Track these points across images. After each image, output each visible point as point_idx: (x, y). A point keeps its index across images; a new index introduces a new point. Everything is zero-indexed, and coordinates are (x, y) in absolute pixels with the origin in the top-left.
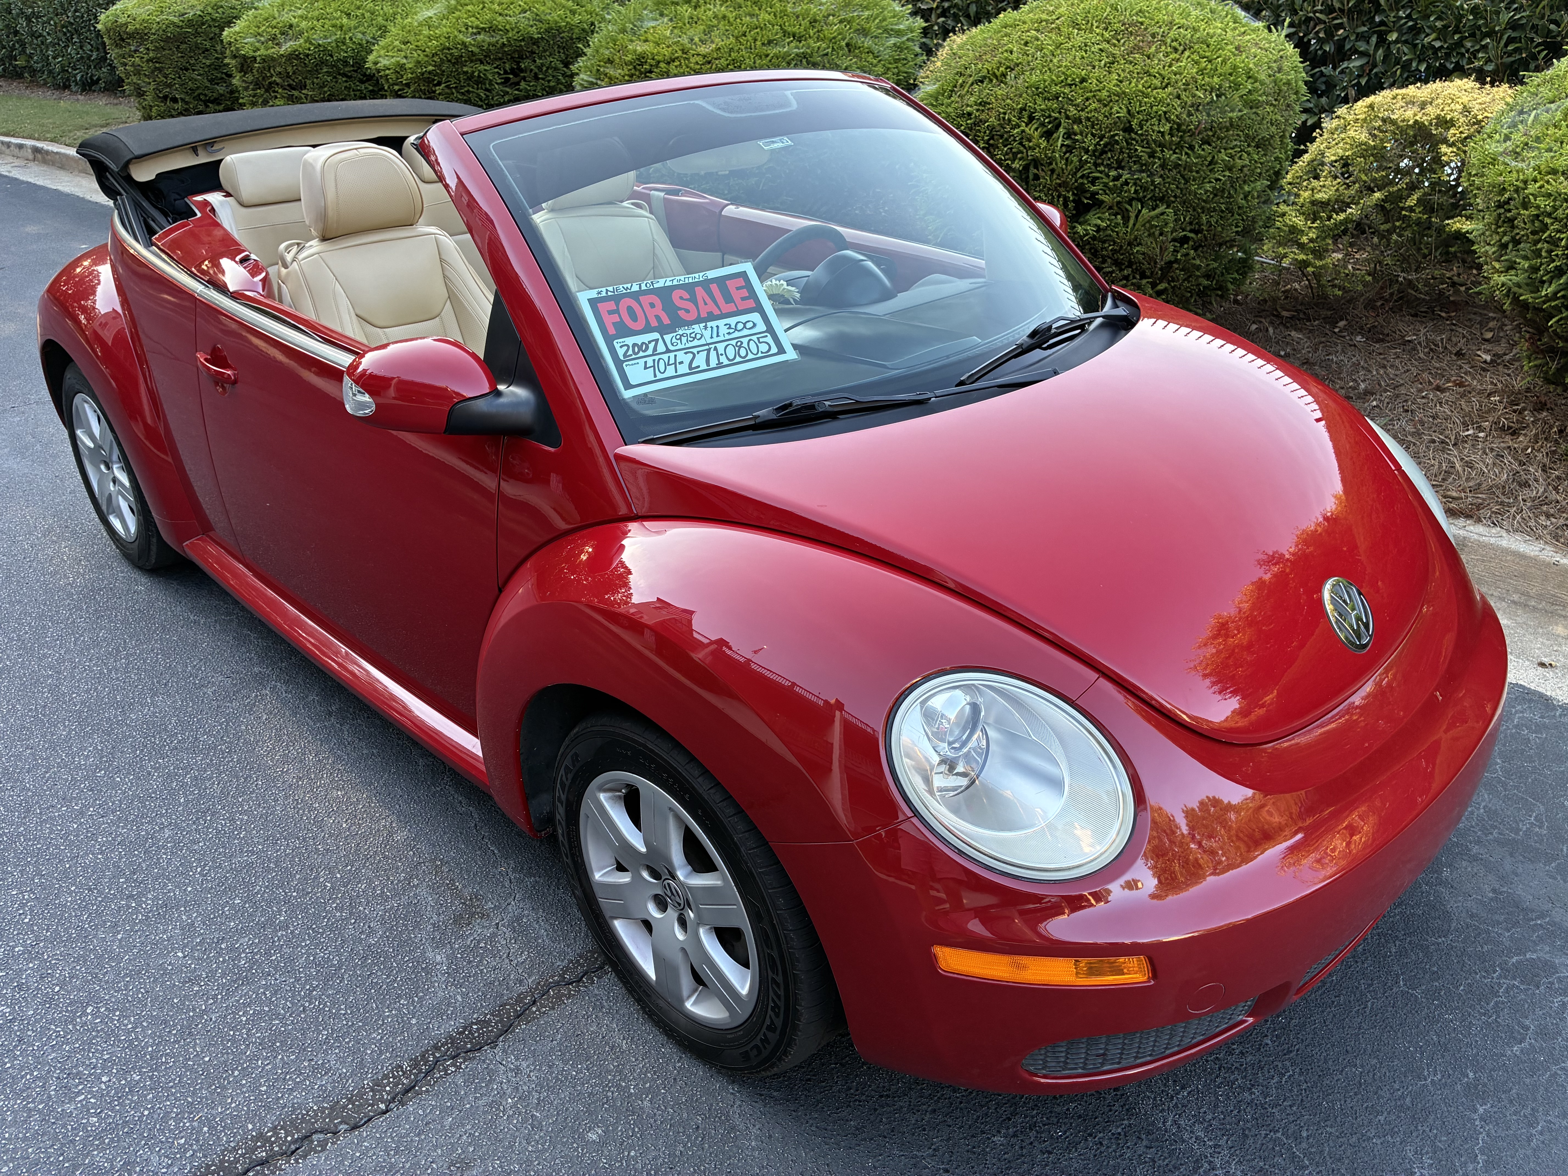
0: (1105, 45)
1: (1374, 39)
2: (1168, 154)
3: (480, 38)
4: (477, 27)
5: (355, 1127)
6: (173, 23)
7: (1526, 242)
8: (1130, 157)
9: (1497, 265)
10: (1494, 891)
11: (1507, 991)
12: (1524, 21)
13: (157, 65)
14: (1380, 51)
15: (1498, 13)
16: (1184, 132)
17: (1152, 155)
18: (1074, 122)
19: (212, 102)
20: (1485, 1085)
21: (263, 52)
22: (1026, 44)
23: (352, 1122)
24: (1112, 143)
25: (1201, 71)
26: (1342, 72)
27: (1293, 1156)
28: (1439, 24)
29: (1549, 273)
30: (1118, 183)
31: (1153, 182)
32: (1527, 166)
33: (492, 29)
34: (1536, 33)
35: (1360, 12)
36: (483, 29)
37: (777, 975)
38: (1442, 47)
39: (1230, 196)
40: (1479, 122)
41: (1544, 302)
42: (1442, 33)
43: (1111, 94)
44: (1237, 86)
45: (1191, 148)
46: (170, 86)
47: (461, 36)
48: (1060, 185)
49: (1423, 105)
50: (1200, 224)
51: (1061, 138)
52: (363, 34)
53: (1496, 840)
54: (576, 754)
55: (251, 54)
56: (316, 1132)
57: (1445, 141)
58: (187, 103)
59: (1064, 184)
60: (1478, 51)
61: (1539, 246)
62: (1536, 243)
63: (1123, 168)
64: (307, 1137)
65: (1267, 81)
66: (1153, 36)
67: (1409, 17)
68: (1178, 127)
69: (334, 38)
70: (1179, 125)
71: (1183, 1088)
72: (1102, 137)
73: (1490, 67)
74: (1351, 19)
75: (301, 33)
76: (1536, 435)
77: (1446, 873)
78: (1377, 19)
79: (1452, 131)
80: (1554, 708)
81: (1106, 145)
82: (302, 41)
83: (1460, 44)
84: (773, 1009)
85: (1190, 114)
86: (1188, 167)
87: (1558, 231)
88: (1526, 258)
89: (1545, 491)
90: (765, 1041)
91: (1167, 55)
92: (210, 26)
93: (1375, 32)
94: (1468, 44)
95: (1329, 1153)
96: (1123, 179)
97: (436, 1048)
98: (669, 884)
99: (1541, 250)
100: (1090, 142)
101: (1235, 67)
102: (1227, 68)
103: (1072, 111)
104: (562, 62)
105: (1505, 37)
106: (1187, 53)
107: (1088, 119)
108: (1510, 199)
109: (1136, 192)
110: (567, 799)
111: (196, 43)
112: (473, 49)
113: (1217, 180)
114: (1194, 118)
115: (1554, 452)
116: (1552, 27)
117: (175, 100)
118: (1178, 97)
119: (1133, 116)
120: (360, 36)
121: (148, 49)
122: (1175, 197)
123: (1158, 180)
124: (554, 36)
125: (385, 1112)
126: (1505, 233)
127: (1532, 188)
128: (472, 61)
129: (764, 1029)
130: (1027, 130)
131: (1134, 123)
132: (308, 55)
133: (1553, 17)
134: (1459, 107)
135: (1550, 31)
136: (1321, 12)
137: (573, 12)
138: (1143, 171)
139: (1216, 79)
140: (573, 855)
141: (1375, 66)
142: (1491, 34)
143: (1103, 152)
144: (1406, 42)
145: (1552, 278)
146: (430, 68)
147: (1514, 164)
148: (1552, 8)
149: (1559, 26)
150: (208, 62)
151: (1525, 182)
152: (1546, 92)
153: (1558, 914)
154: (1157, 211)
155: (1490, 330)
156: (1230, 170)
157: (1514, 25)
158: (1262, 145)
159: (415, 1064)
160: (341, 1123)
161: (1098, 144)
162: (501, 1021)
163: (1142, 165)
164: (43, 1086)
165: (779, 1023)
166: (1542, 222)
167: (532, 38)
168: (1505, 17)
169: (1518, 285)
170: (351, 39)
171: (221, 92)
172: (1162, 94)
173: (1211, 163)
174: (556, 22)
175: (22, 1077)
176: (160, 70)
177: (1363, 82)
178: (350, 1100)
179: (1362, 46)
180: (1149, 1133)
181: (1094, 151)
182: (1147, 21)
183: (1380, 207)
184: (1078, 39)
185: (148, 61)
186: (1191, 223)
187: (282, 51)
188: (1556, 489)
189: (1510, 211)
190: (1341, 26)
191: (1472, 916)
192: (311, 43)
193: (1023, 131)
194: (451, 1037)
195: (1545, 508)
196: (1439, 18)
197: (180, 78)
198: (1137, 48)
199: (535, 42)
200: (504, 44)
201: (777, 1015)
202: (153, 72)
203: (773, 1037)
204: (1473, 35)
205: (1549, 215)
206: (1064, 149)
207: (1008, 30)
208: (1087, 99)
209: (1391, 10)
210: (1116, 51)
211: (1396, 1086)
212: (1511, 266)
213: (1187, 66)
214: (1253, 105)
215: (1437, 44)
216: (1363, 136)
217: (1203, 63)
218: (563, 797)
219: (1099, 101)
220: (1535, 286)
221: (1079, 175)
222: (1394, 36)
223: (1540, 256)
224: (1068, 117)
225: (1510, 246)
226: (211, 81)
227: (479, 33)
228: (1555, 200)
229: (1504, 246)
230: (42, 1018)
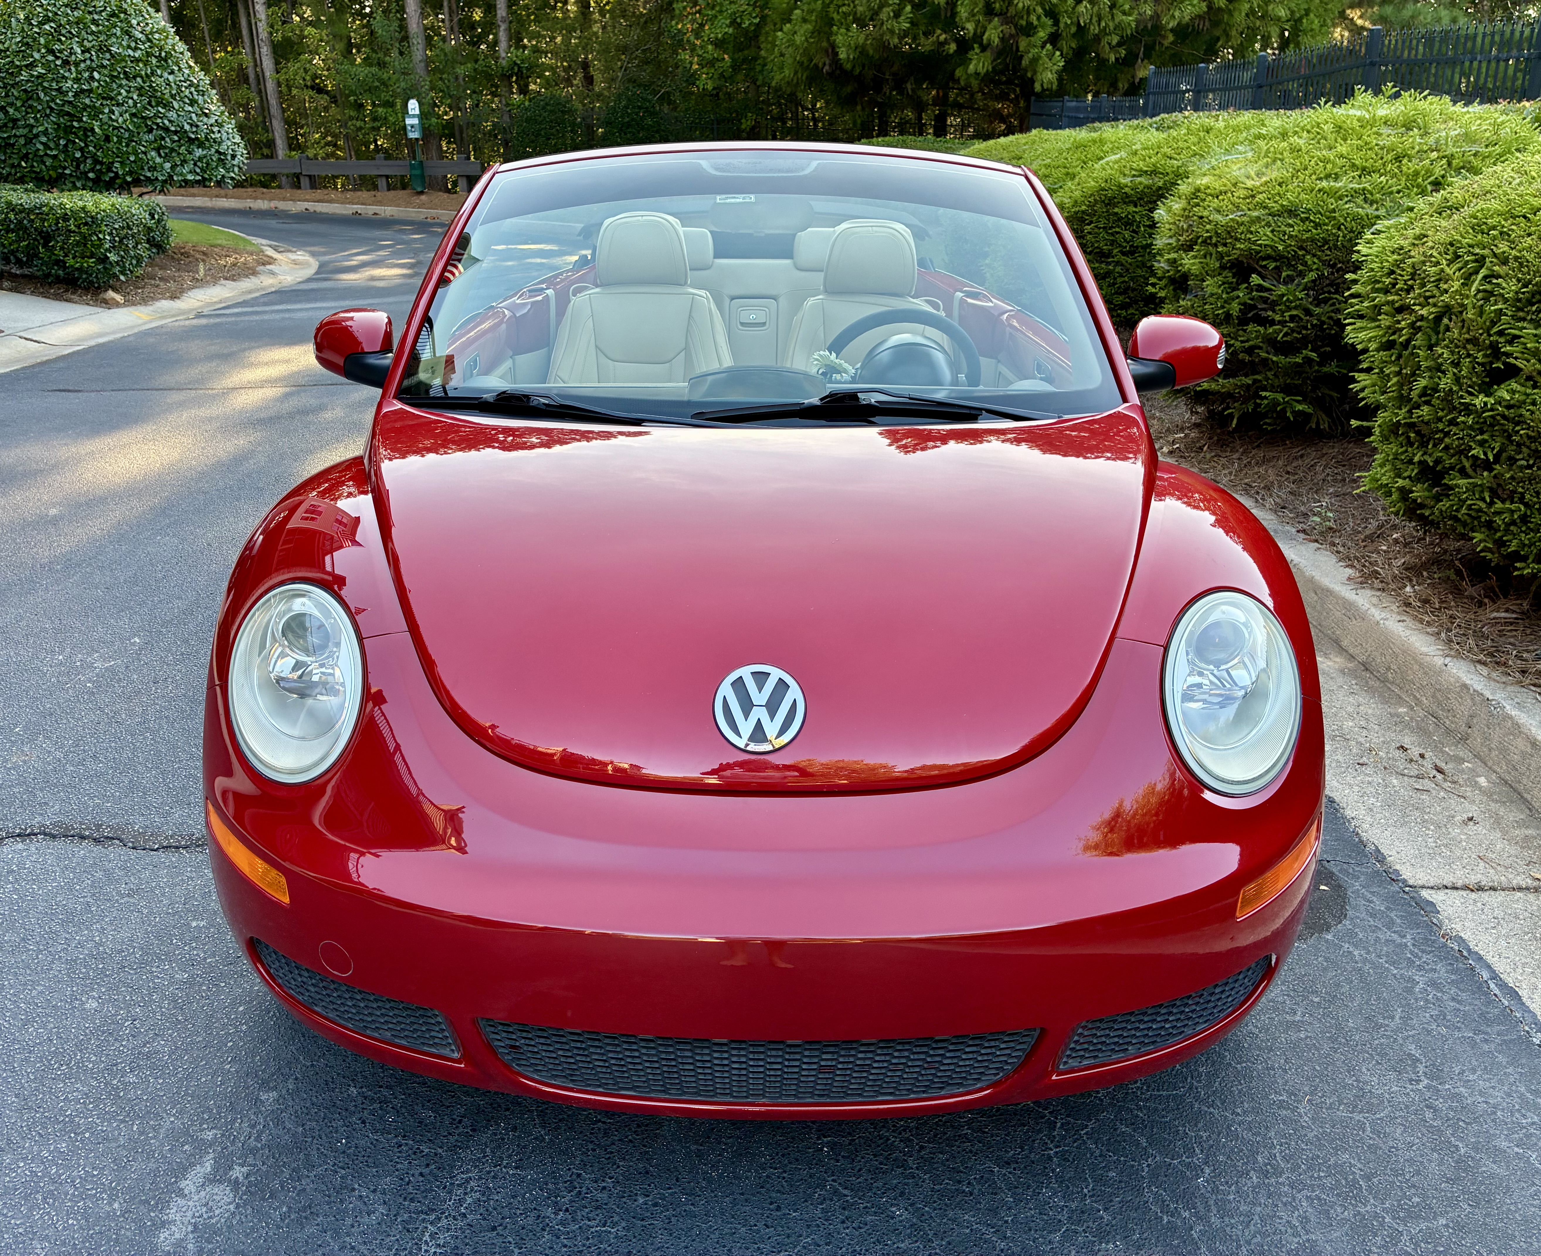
3: (1138, 180)
4: (1141, 170)
18: (1500, 263)
36: (1145, 172)
48: (1468, 341)
51: (1477, 282)
59: (1474, 341)
100: (1510, 288)
103: (1501, 250)
107: (1518, 259)
128: (1125, 203)
130: (1447, 270)
146: (1084, 208)
161: (1523, 291)
193: (1442, 270)
206: (1480, 296)
221: (1495, 330)
224: (1495, 256)
227: (1140, 176)
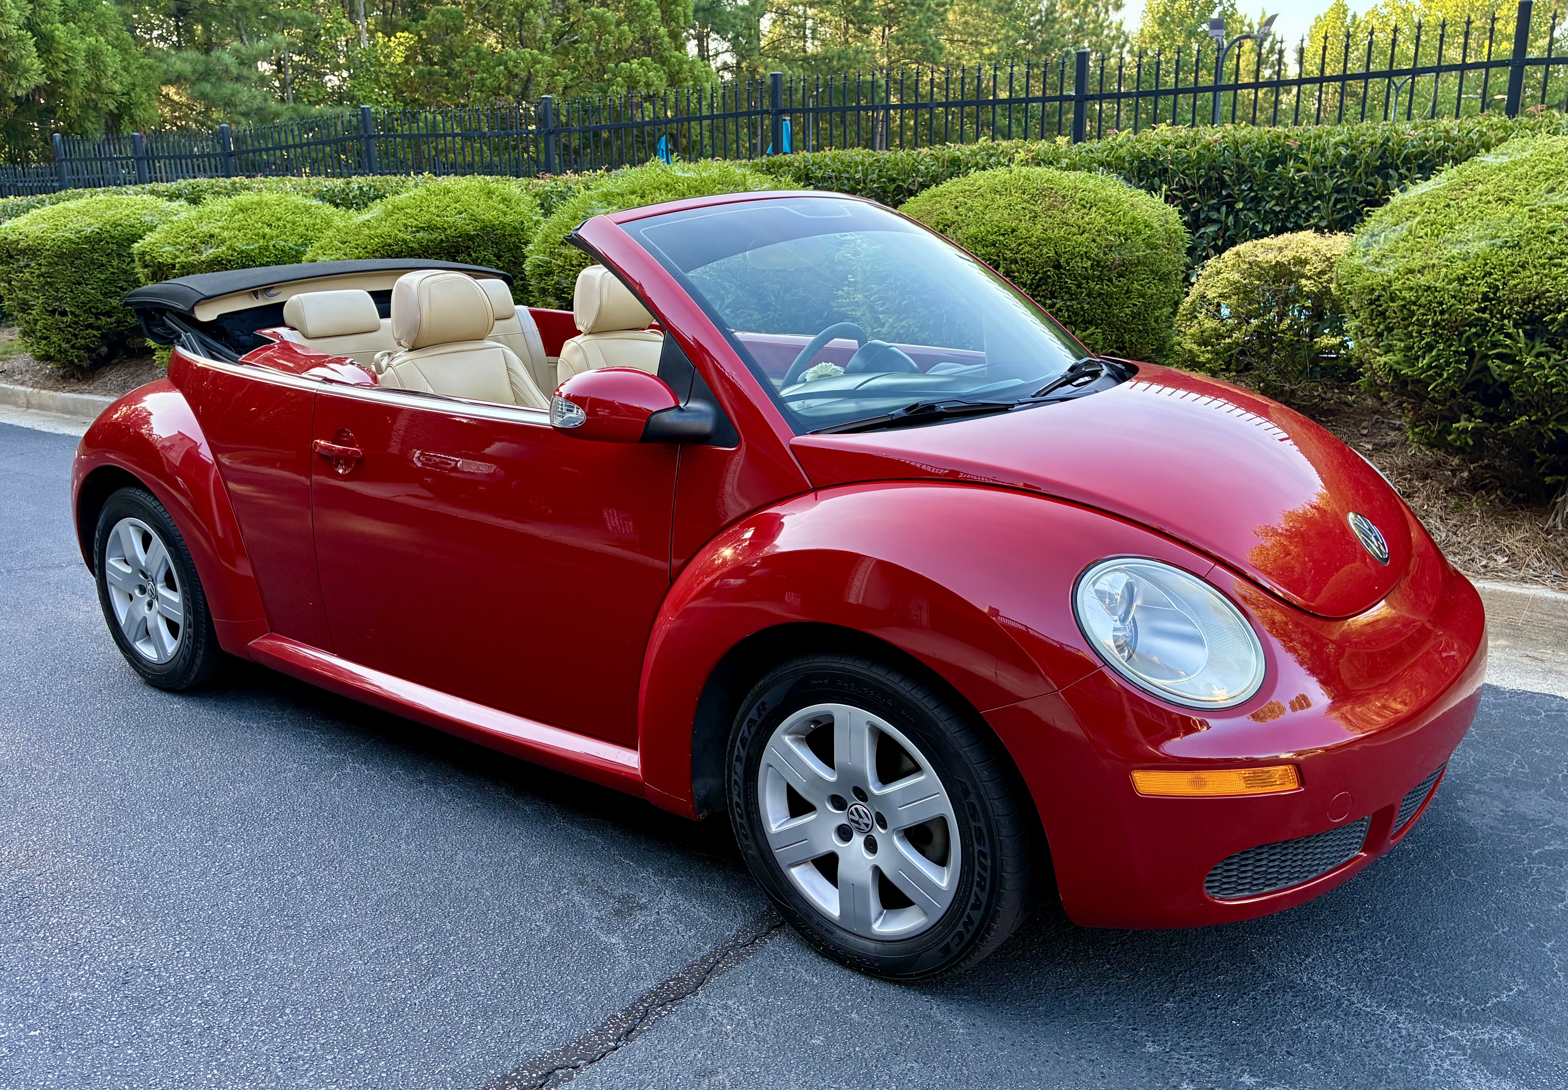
0: (1024, 205)
1: (1224, 209)
2: (1092, 284)
3: (421, 235)
4: (416, 227)
5: (592, 1062)
6: (70, 240)
7: (1398, 328)
8: (1061, 289)
9: (1377, 351)
10: (1502, 811)
11: (1538, 871)
12: (1346, 185)
13: (48, 281)
14: (1231, 218)
15: (1323, 180)
16: (1103, 267)
17: (1079, 286)
18: (1011, 263)
19: (104, 315)
20: (1545, 930)
21: (182, 258)
22: (956, 208)
23: (589, 1058)
24: (1046, 277)
25: (1108, 221)
26: (1200, 237)
27: (1414, 990)
28: (1276, 193)
29: (1420, 349)
30: (1054, 310)
31: (1082, 307)
32: (1389, 270)
33: (430, 228)
34: (1357, 194)
35: (1209, 189)
36: (422, 228)
37: (984, 845)
38: (1281, 211)
39: (1145, 319)
40: (1328, 259)
41: (1421, 374)
42: (1280, 200)
43: (1039, 239)
44: (1139, 233)
45: (1110, 280)
46: (60, 299)
47: (401, 235)
49: (1280, 249)
50: (1123, 343)
52: (286, 241)
53: (1490, 779)
54: (764, 703)
55: (170, 261)
56: (558, 1068)
57: (1303, 276)
58: (76, 316)
60: (1312, 211)
61: (1410, 329)
62: (1406, 327)
63: (1056, 298)
64: (549, 1073)
65: (1160, 229)
66: (1064, 197)
67: (1251, 189)
68: (1097, 264)
69: (257, 245)
70: (1098, 262)
71: (1307, 956)
72: (1037, 273)
73: (1323, 224)
74: (1202, 194)
75: (223, 242)
76: (1428, 495)
77: (1460, 803)
78: (1224, 193)
79: (1308, 267)
80: (1503, 693)
81: (1040, 279)
82: (224, 248)
83: (1296, 207)
84: (979, 884)
85: (1105, 254)
86: (1110, 295)
87: (1424, 315)
88: (1401, 340)
89: (1447, 536)
90: (970, 921)
91: (1078, 210)
92: (108, 243)
93: (1223, 204)
94: (1303, 207)
95: (1441, 984)
96: (1058, 306)
97: (642, 1000)
98: (856, 809)
99: (1412, 332)
101: (1134, 218)
102: (1128, 219)
103: (1009, 254)
104: (495, 255)
105: (1333, 199)
106: (1094, 209)
107: (1023, 260)
108: (1379, 296)
109: (1069, 316)
110: (748, 755)
111: (92, 258)
112: (414, 245)
113: (1135, 305)
114: (1109, 256)
115: (1446, 507)
116: (1370, 188)
117: (64, 313)
118: (1094, 241)
119: (1060, 256)
120: (282, 243)
121: (40, 265)
122: (1102, 320)
123: (1086, 306)
124: (488, 233)
125: (616, 1049)
126: (1379, 323)
127: (1396, 285)
129: (968, 910)
131: (1062, 260)
132: (230, 261)
133: (1368, 181)
134: (1310, 249)
135: (1368, 191)
136: (1176, 190)
137: (505, 214)
138: (1072, 300)
139: (1121, 227)
140: (748, 813)
141: (1226, 231)
142: (1320, 197)
143: (1038, 286)
144: (1250, 209)
145: (1424, 353)
147: (1377, 270)
148: (1366, 173)
149: (1375, 187)
150: (103, 277)
151: (1390, 282)
152: (1388, 219)
153: (1559, 821)
154: (1088, 332)
155: (1364, 428)
156: (1143, 297)
157: (1337, 189)
158: (1164, 278)
159: (628, 1013)
160: (578, 1060)
161: (1033, 278)
162: (694, 976)
163: (1072, 295)
164: (268, 1070)
165: (984, 897)
166: (1409, 310)
167: (468, 235)
168: (1330, 183)
169: (1398, 363)
170: (274, 246)
171: (114, 304)
172: (1080, 239)
173: (1127, 292)
174: (491, 221)
175: (242, 1066)
176: (51, 284)
177: (1220, 243)
178: (579, 1043)
179: (1214, 215)
180: (1291, 988)
181: (1031, 285)
182: (1056, 187)
183: (1258, 333)
184: (1002, 201)
185: (38, 276)
186: (1116, 342)
187: (203, 258)
188: (1455, 534)
189: (1381, 306)
190: (1194, 200)
191: (1491, 828)
192: (234, 250)
194: (652, 992)
195: (1451, 549)
196: (1275, 189)
197: (72, 291)
198: (1051, 207)
199: (471, 238)
200: (442, 240)
201: (982, 889)
202: (43, 286)
203: (977, 915)
204: (1305, 199)
205: (1414, 303)
207: (939, 199)
208: (1020, 245)
209: (1235, 185)
210: (1036, 208)
211: (1476, 938)
212: (1389, 349)
213: (1096, 218)
214: (1154, 247)
215: (1277, 209)
216: (1236, 276)
217: (1109, 216)
218: (743, 754)
219: (1030, 245)
220: (1412, 361)
222: (1240, 205)
223: (1412, 337)
224: (1005, 259)
225: (1385, 333)
226: (105, 295)
227: (418, 231)
228: (1417, 292)
229: (1380, 335)
230: (240, 1023)
